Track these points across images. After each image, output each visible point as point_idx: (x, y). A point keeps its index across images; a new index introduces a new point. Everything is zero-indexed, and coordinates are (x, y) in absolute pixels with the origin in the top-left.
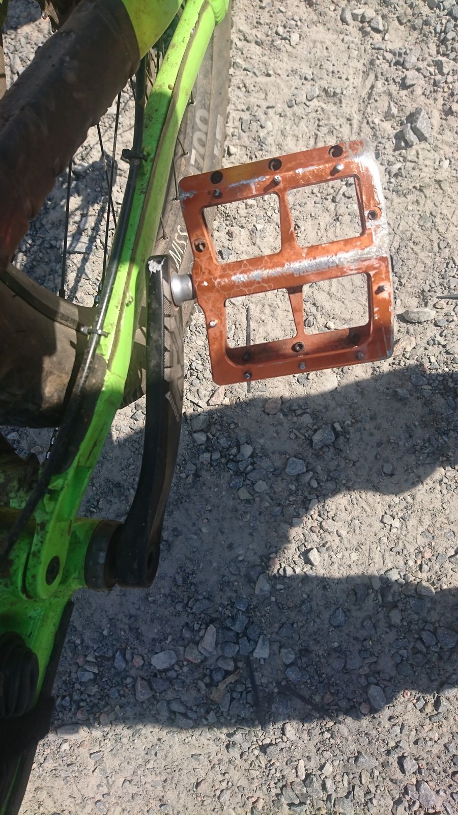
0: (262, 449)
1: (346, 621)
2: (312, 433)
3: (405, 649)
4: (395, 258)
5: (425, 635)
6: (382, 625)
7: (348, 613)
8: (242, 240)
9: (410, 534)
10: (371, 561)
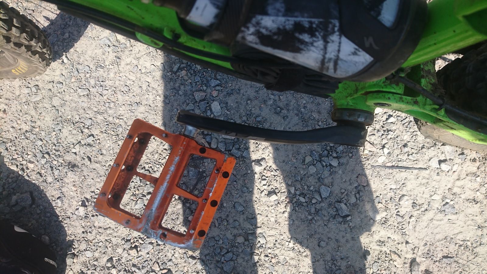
0: (335, 172)
1: (238, 211)
2: (345, 203)
3: (223, 243)
4: (452, 260)
5: (230, 255)
6: (235, 232)
7: (241, 213)
8: (470, 167)
9: (285, 252)
10: (270, 228)
